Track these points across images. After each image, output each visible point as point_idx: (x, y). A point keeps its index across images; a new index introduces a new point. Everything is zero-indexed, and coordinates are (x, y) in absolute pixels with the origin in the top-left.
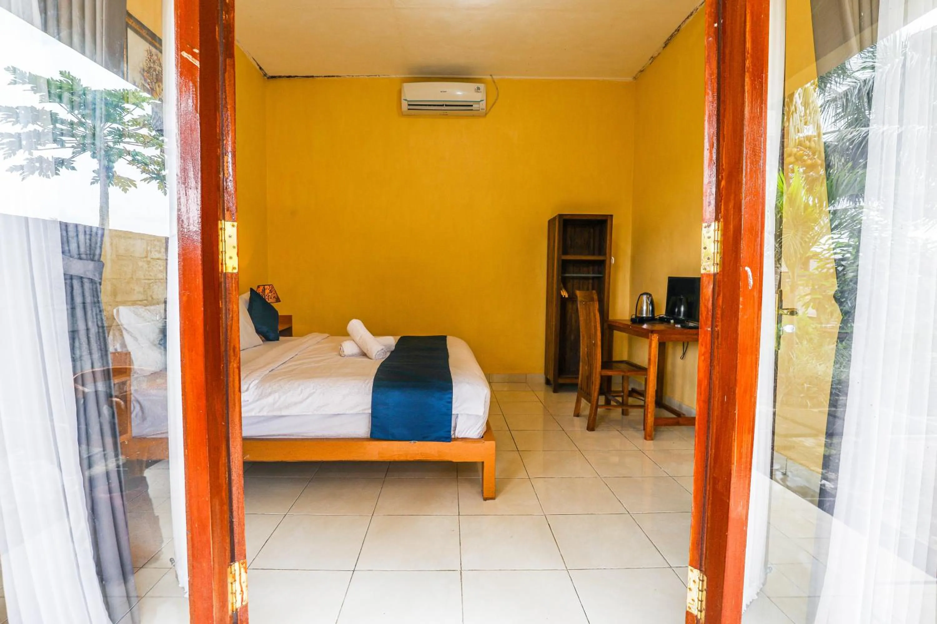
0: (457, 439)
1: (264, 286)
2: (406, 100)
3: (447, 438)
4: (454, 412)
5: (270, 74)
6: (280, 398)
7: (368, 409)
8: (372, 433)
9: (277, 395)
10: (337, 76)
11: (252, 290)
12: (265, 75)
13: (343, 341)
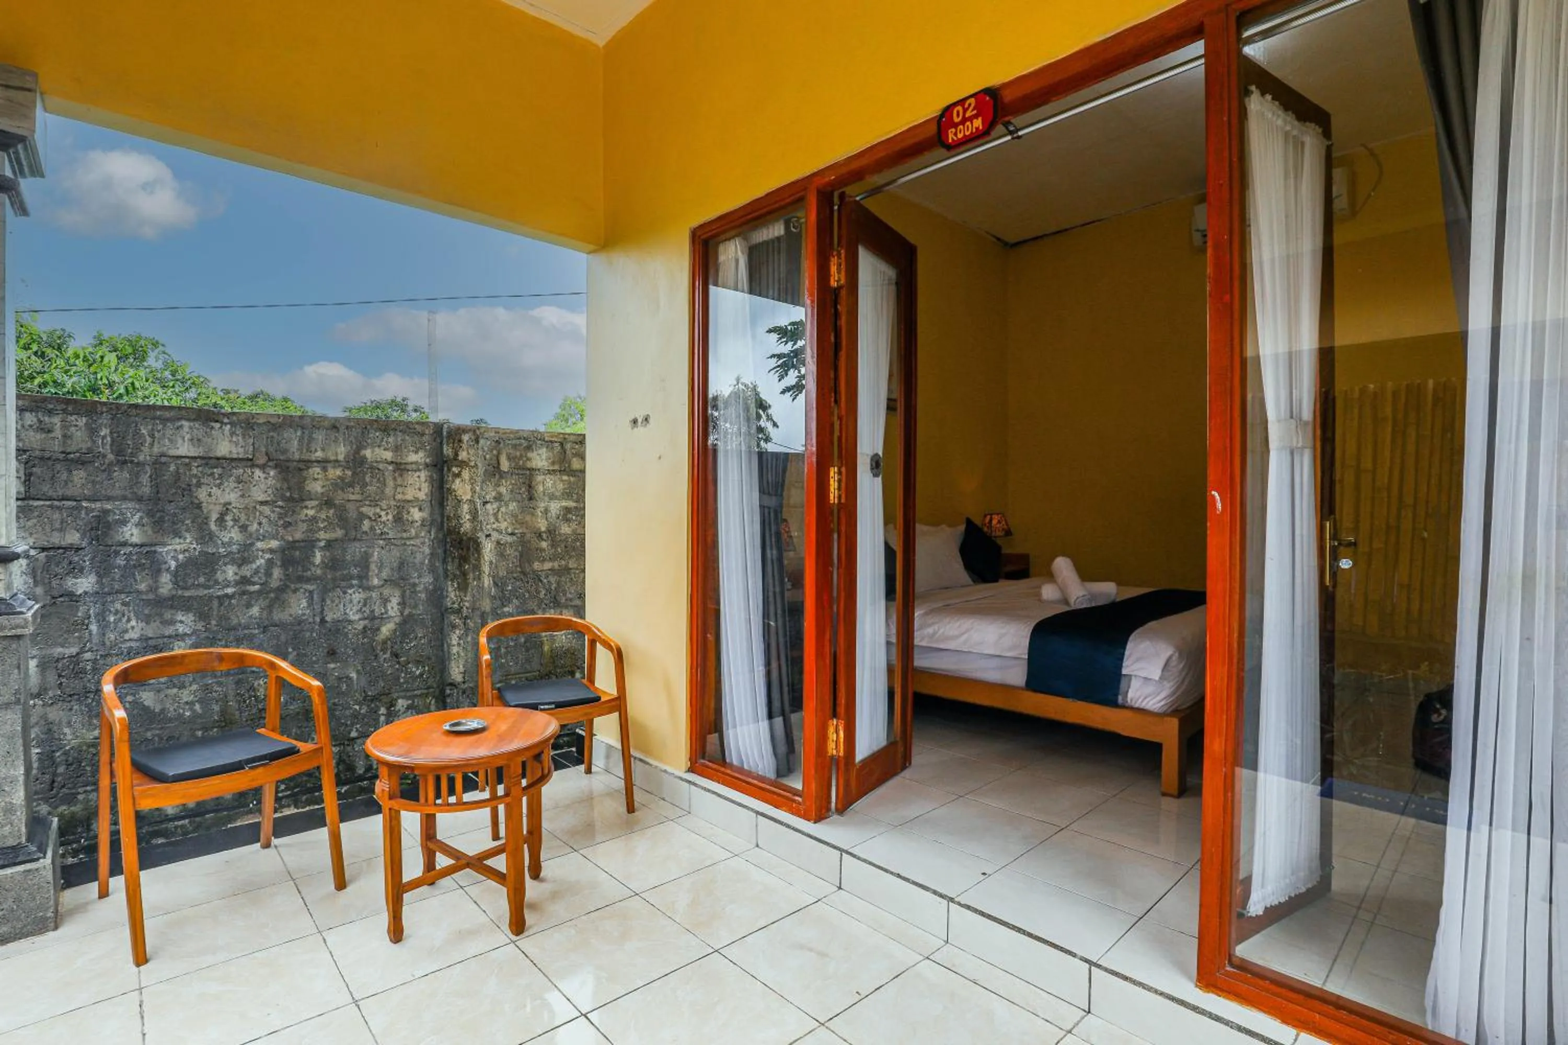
0: (1124, 707)
1: (991, 515)
2: (1198, 230)
3: (1114, 704)
4: (1124, 672)
5: (1011, 239)
6: (939, 629)
7: (1025, 654)
8: (1028, 683)
9: (936, 627)
10: (1099, 221)
11: (969, 522)
12: (1006, 244)
13: (1043, 583)
